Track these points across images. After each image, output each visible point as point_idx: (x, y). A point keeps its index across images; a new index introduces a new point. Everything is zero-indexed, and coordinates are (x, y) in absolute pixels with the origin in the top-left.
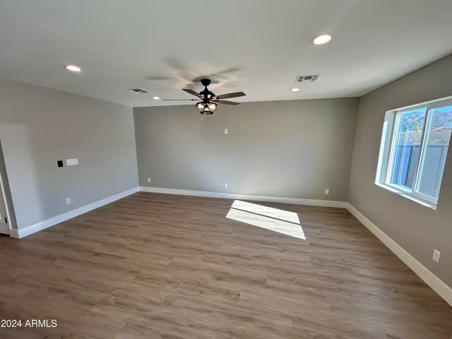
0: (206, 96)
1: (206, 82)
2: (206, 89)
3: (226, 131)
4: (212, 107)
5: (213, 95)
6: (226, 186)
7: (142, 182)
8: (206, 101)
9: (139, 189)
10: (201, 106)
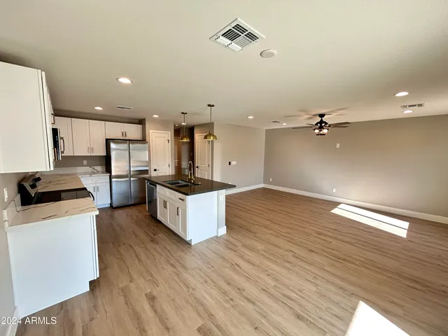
0: (321, 125)
1: (322, 116)
2: (322, 120)
3: (338, 146)
4: (325, 131)
5: (326, 123)
6: (334, 190)
7: (266, 181)
8: (321, 128)
9: (262, 186)
10: (317, 131)
